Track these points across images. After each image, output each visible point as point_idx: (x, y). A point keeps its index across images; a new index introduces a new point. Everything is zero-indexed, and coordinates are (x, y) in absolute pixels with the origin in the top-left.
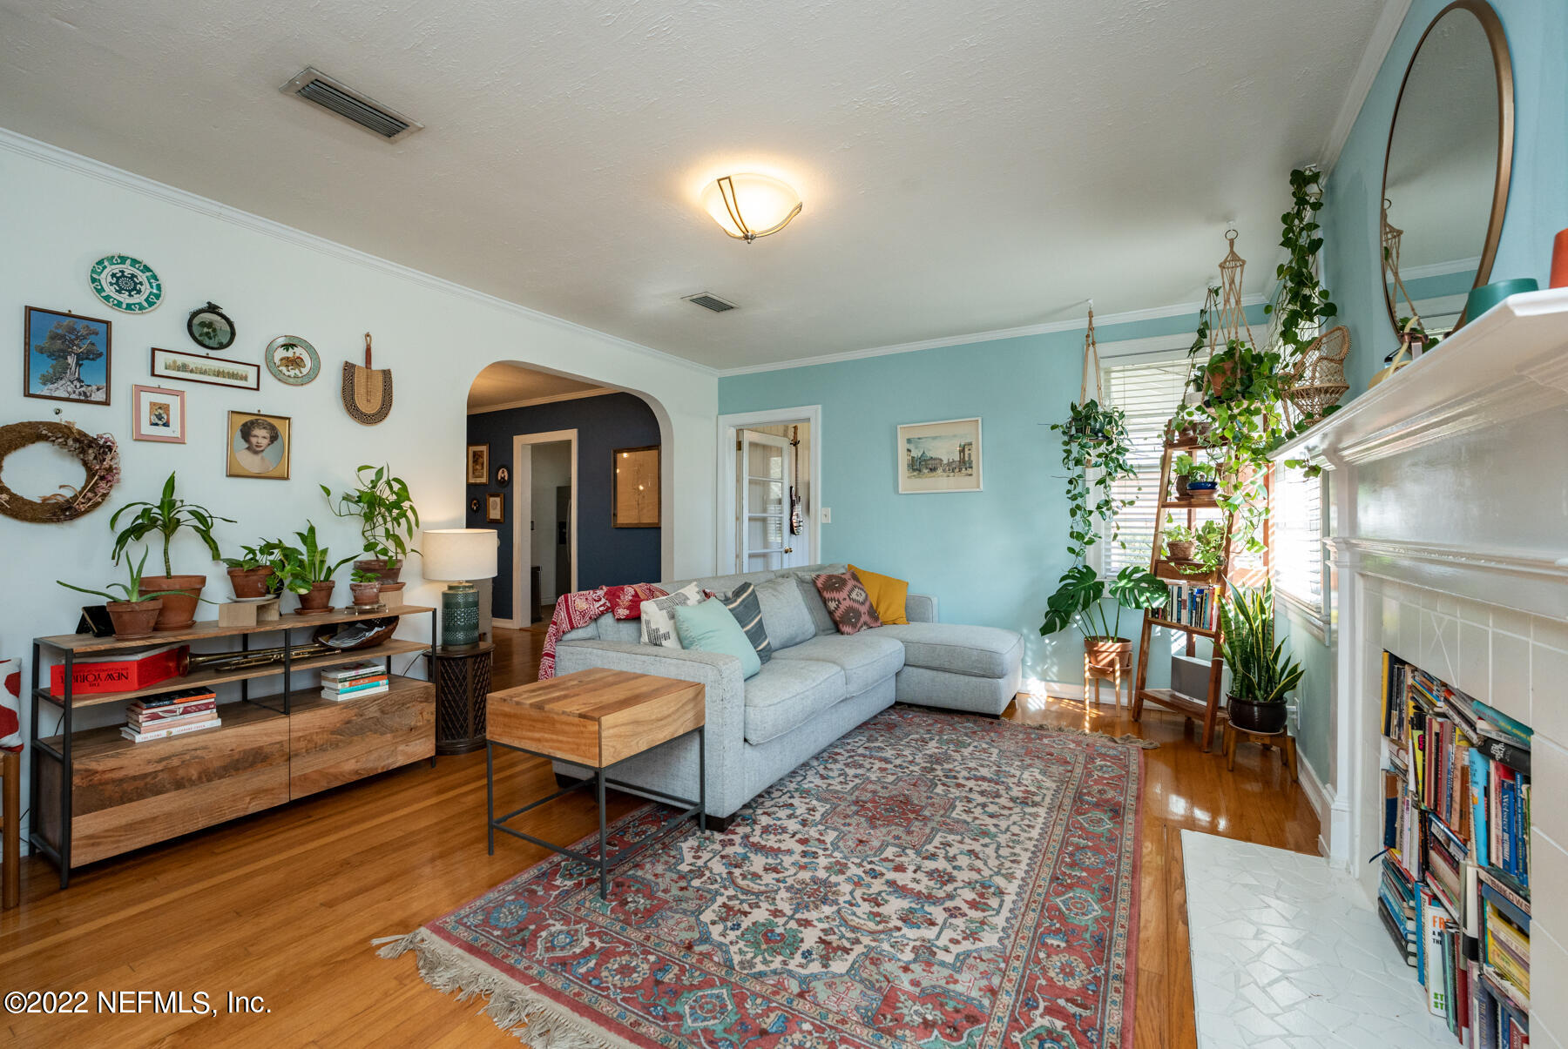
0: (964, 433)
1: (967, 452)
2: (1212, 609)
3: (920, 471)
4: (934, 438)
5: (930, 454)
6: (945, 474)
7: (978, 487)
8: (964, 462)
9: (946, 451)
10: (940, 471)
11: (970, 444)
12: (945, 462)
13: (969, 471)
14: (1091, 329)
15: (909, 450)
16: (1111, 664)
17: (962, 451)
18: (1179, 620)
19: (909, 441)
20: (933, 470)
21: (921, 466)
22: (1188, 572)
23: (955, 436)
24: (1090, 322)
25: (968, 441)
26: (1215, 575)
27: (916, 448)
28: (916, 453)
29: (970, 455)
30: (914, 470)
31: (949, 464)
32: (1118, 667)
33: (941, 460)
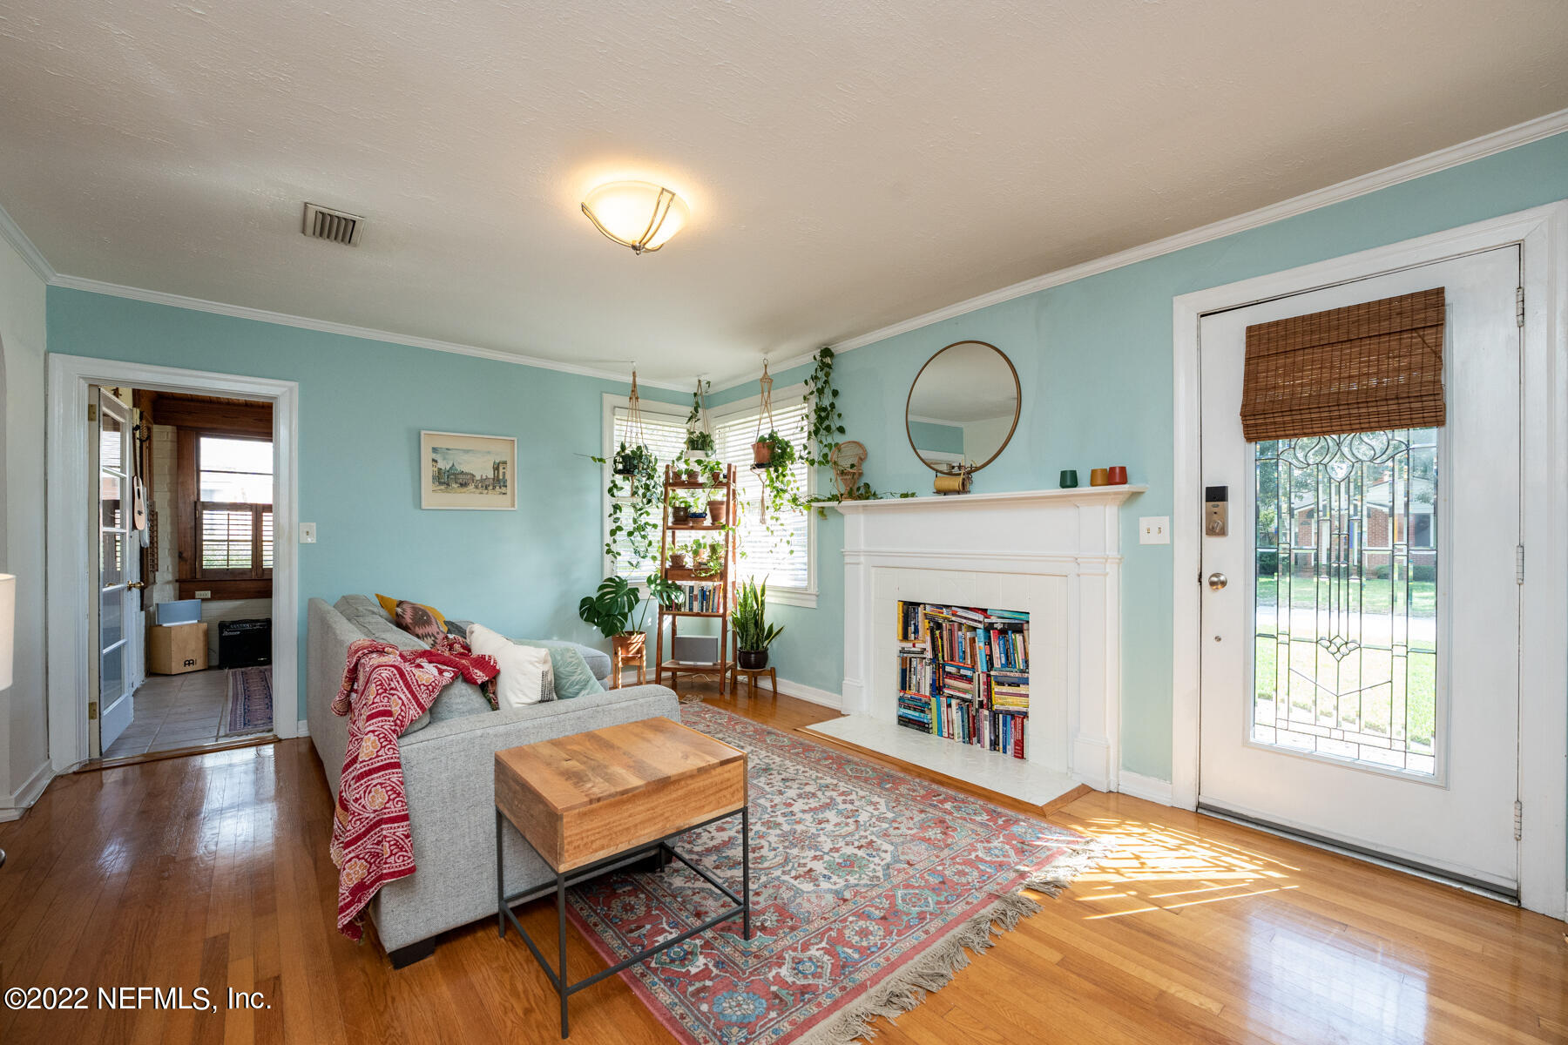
0: (500, 452)
1: (501, 471)
2: (719, 598)
3: (448, 485)
4: (467, 451)
5: (460, 468)
6: (478, 491)
7: (513, 506)
8: (498, 480)
9: (480, 467)
10: (471, 487)
11: (505, 463)
12: (478, 478)
13: (503, 490)
14: (634, 385)
15: (435, 461)
16: (640, 651)
17: (496, 468)
18: (691, 609)
19: (435, 450)
20: (464, 485)
21: (449, 479)
22: (703, 575)
23: (489, 453)
24: (634, 380)
25: (504, 459)
26: (719, 576)
27: (444, 459)
28: (443, 465)
29: (504, 473)
30: (441, 483)
31: (482, 480)
32: (644, 653)
33: (474, 476)
